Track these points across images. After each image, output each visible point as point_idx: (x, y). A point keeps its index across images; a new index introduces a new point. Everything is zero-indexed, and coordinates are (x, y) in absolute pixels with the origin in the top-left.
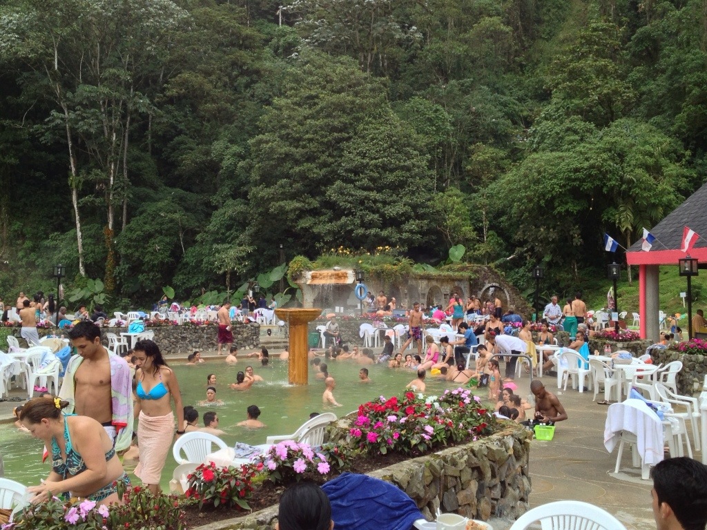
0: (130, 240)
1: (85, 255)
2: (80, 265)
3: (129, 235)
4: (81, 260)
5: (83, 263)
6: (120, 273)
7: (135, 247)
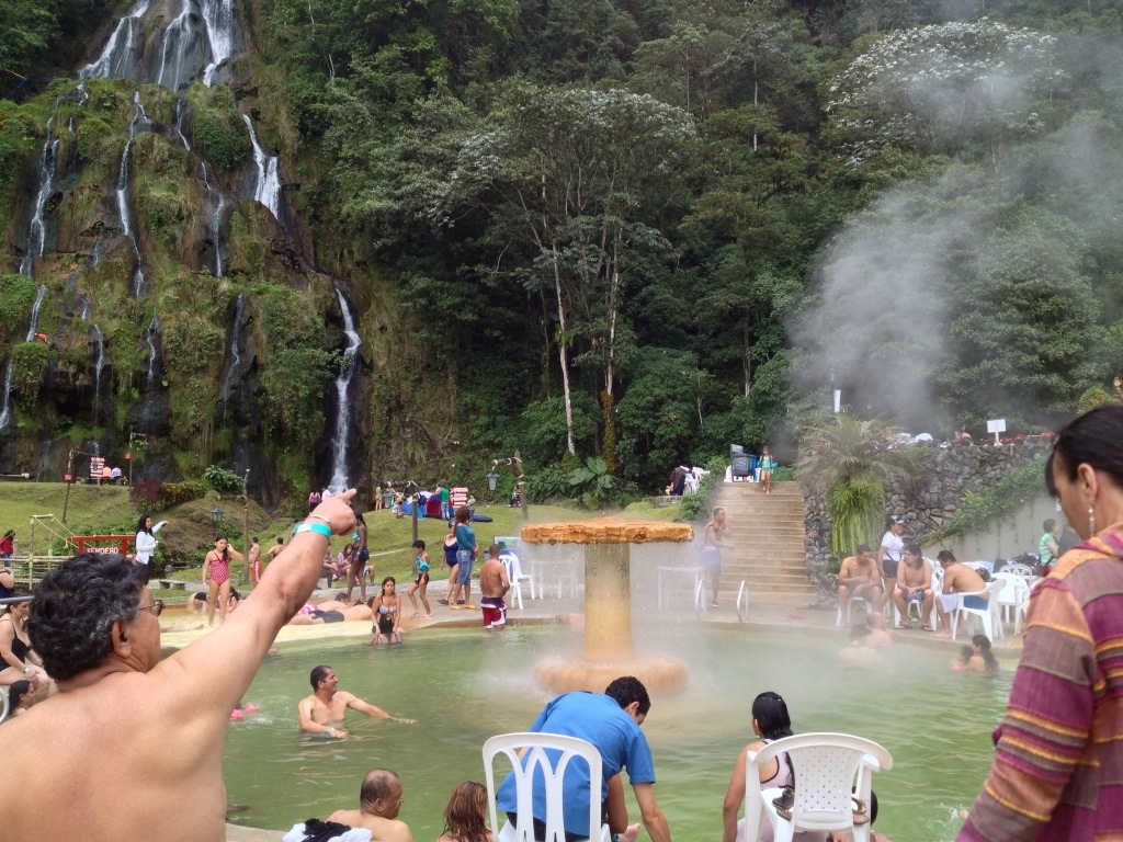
0: (638, 408)
1: (574, 428)
2: (570, 441)
3: (636, 401)
4: (570, 434)
5: (572, 438)
6: (624, 449)
7: (642, 416)
